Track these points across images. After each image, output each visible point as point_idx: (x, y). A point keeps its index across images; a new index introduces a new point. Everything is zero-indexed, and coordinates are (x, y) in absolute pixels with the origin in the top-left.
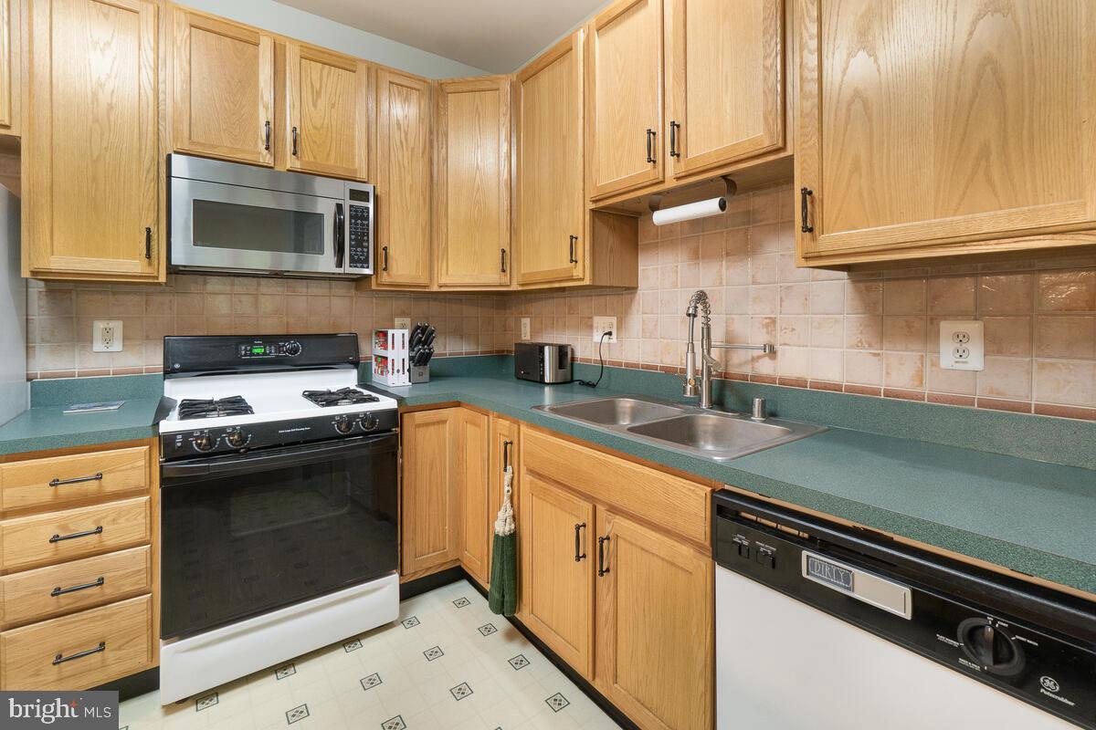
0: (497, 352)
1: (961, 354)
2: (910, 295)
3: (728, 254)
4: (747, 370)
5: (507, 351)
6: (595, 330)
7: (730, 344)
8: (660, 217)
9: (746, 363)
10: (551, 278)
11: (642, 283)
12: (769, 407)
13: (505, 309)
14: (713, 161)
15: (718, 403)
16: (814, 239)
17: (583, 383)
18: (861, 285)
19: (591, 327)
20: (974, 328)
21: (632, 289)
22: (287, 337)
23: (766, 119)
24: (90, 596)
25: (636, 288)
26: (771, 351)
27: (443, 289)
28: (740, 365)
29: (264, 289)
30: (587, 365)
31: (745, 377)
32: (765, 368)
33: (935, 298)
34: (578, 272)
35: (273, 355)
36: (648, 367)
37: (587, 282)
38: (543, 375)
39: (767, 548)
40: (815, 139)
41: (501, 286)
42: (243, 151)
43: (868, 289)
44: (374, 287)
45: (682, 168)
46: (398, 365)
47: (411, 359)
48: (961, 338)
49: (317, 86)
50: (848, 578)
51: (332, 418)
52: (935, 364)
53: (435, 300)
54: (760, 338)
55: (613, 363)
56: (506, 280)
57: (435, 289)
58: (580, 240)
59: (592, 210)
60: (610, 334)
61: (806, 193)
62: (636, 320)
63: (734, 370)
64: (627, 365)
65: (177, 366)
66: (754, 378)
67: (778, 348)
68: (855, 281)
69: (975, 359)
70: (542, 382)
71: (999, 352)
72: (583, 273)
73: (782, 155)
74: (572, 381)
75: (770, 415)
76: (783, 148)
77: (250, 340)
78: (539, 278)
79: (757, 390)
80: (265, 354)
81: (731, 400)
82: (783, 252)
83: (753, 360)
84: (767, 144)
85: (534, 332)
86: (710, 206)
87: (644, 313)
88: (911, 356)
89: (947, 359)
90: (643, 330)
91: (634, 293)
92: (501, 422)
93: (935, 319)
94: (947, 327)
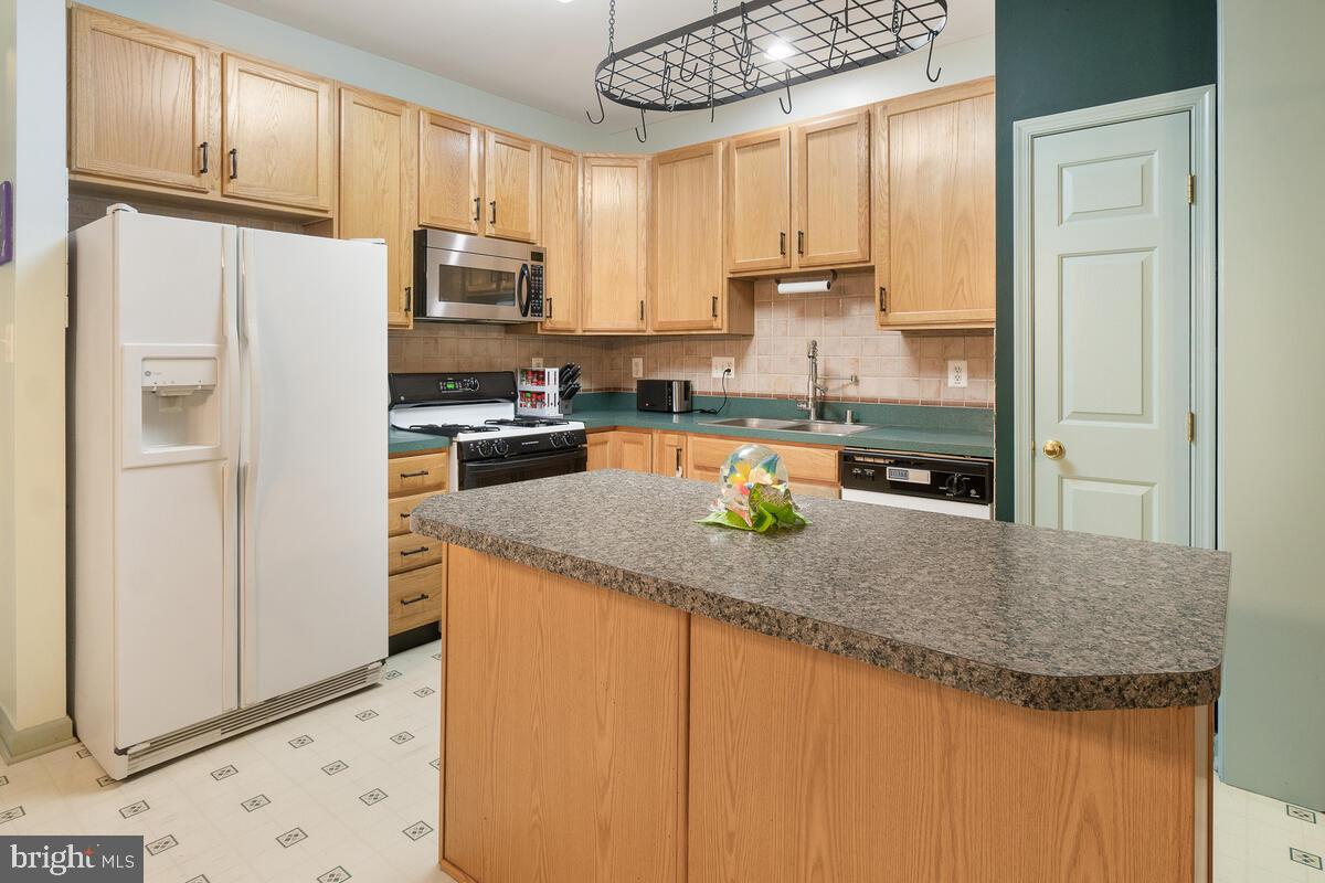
0: (606, 389)
1: (958, 378)
2: (933, 347)
3: (826, 315)
4: (840, 394)
5: (615, 389)
6: (713, 368)
7: (828, 376)
8: (784, 288)
9: (838, 389)
10: (691, 327)
11: (757, 332)
12: (856, 417)
13: (612, 349)
14: (826, 261)
15: (821, 416)
16: (886, 315)
17: (703, 412)
18: (909, 339)
19: (710, 365)
20: (963, 364)
21: (750, 336)
22: (469, 375)
23: (859, 243)
24: (416, 560)
25: (752, 336)
26: (856, 381)
27: (587, 334)
28: (834, 390)
29: (442, 334)
30: (706, 397)
31: (838, 399)
32: (852, 392)
33: (946, 347)
34: (717, 324)
35: (461, 391)
36: (762, 396)
37: (725, 331)
38: (672, 405)
39: (870, 472)
40: (886, 260)
41: (638, 331)
42: (460, 222)
43: (913, 342)
44: (539, 332)
45: (804, 262)
46: (552, 400)
47: (560, 393)
48: (958, 370)
49: (504, 165)
50: (906, 475)
51: (549, 434)
52: (946, 384)
53: (560, 342)
54: (848, 372)
55: (731, 394)
56: (643, 327)
57: (579, 333)
58: (719, 299)
59: (730, 278)
60: (729, 371)
61: (882, 289)
62: (753, 358)
63: (829, 394)
64: (744, 395)
65: (402, 398)
66: (844, 399)
67: (859, 378)
68: (905, 337)
69: (964, 382)
70: (670, 411)
71: (974, 377)
72: (722, 324)
73: (868, 264)
74: (692, 411)
75: (856, 421)
76: (870, 261)
77: (444, 377)
78: (678, 327)
79: (847, 406)
80: (455, 389)
81: (828, 413)
82: (863, 316)
83: (843, 386)
84: (859, 257)
85: (646, 369)
86: (821, 286)
87: (759, 354)
88: (934, 381)
89: (951, 382)
90: (758, 368)
91: (751, 339)
92: (668, 436)
93: (945, 360)
94: (952, 364)
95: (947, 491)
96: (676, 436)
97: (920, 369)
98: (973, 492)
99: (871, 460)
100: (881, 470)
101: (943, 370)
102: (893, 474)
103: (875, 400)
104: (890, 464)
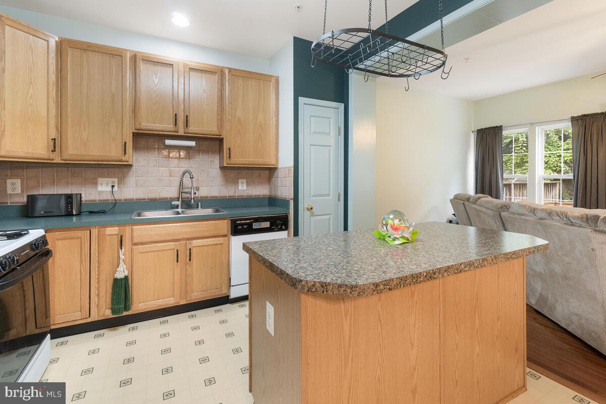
1: (242, 186)
2: (233, 174)
6: (99, 185)
16: (230, 160)
17: (91, 213)
19: (96, 184)
20: (245, 181)
30: (93, 203)
33: (238, 174)
37: (130, 163)
38: (72, 210)
39: (246, 227)
40: (230, 136)
43: (224, 171)
45: (187, 131)
48: (242, 183)
50: (261, 225)
52: (238, 189)
59: (133, 132)
60: (113, 186)
68: (221, 169)
69: (245, 188)
71: (249, 185)
72: (129, 159)
76: (221, 135)
85: (26, 188)
86: (192, 143)
87: (136, 177)
88: (233, 187)
89: (240, 188)
90: (136, 184)
91: (131, 168)
92: (107, 229)
93: (238, 179)
94: (240, 181)
95: (275, 228)
96: (117, 228)
97: (227, 183)
98: (283, 227)
99: (244, 222)
100: (250, 225)
101: (236, 183)
102: (256, 226)
103: (207, 197)
104: (254, 222)
